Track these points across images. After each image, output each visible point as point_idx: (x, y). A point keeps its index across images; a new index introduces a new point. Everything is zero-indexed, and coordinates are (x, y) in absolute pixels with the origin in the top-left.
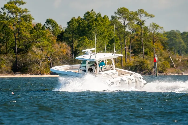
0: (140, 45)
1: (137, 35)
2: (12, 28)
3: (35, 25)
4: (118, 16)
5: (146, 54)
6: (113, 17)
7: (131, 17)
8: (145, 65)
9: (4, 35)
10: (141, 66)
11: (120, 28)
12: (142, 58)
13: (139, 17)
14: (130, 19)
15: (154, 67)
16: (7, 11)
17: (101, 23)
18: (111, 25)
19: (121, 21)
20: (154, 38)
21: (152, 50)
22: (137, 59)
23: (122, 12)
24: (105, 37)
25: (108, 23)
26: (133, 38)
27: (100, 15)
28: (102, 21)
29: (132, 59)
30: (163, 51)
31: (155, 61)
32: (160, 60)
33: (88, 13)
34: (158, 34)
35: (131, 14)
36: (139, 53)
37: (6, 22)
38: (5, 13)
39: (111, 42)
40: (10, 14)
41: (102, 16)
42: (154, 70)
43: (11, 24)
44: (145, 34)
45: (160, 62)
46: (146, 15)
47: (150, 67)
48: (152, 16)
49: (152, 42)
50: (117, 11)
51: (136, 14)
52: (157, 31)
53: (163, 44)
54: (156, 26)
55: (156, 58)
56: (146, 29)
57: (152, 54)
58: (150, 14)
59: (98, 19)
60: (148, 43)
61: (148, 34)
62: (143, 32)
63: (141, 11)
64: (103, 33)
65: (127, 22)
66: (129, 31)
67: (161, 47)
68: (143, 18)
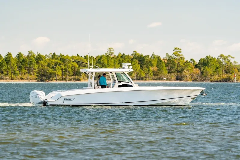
0: (229, 70)
1: (227, 66)
2: (176, 62)
3: (186, 61)
4: (220, 58)
5: (231, 73)
6: (218, 58)
7: (225, 58)
8: (231, 78)
9: (173, 65)
10: (229, 78)
11: (220, 63)
12: (229, 75)
13: (228, 58)
14: (224, 59)
15: (234, 79)
16: (174, 55)
17: (213, 61)
18: (217, 61)
19: (221, 60)
20: (234, 67)
21: (233, 72)
22: (227, 76)
23: (221, 56)
24: (214, 66)
25: (215, 61)
26: (226, 67)
27: (212, 57)
28: (213, 60)
29: (225, 76)
30: (238, 72)
31: (235, 77)
32: (237, 76)
33: (207, 56)
34: (236, 65)
35: (225, 57)
36: (228, 73)
37: (174, 60)
38: (173, 56)
39: (217, 68)
40: (176, 56)
41: (213, 58)
42: (234, 80)
43: (176, 61)
44: (230, 65)
45: (237, 77)
46: (231, 57)
47: (233, 79)
48: (234, 58)
49: (233, 69)
50: (219, 56)
51: (227, 57)
52: (236, 64)
53: (238, 69)
54: (235, 62)
55: (235, 75)
56: (231, 63)
57: (234, 73)
58: (233, 57)
59: (212, 59)
60: (232, 69)
61: (232, 65)
62: (230, 64)
63: (229, 56)
64: (213, 65)
65: (223, 60)
66: (224, 64)
67: (237, 71)
68: (230, 58)
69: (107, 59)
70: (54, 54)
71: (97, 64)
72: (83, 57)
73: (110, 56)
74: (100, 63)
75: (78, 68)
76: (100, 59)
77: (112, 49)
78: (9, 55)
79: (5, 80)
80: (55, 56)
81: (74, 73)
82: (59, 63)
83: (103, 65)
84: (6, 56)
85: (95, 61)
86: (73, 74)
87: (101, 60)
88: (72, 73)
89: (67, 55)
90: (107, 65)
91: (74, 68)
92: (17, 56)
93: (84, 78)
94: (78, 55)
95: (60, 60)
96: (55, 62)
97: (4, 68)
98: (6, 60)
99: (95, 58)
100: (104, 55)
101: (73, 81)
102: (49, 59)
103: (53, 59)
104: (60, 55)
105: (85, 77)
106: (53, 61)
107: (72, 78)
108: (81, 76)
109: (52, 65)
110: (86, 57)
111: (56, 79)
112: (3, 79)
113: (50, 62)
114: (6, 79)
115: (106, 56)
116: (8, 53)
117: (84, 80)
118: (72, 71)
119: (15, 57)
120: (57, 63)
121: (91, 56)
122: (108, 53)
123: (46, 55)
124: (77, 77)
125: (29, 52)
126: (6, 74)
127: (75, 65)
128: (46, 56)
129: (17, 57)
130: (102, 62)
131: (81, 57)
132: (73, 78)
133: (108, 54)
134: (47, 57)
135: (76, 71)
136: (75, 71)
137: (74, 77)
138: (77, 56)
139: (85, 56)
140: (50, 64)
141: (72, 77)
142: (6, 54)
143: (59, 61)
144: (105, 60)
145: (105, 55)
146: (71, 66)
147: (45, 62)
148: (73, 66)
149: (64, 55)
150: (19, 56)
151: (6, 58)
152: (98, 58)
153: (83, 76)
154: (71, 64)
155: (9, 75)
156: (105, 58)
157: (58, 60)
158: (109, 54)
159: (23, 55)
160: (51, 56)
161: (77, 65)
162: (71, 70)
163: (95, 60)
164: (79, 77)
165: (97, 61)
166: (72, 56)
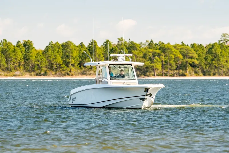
69: (221, 48)
70: (152, 41)
71: (208, 55)
72: (189, 45)
73: (225, 44)
74: (211, 53)
75: (182, 60)
76: (211, 48)
77: (227, 36)
78: (93, 43)
79: (88, 76)
80: (152, 44)
81: (178, 66)
82: (158, 53)
83: (216, 56)
84: (90, 44)
85: (205, 51)
86: (177, 68)
87: (213, 50)
88: (175, 67)
89: (169, 43)
90: (220, 56)
91: (178, 60)
92: (104, 44)
93: (190, 73)
94: (183, 42)
95: (159, 49)
96: (153, 52)
97: (87, 59)
98: (89, 50)
99: (205, 47)
100: (216, 43)
101: (176, 77)
102: (145, 49)
103: (149, 48)
104: (159, 43)
105: (191, 71)
106: (151, 50)
107: (174, 73)
108: (186, 70)
109: (149, 55)
110: (193, 46)
111: (154, 74)
112: (85, 74)
113: (146, 52)
114: (90, 74)
115: (220, 45)
116: (92, 41)
117: (191, 75)
118: (175, 63)
119: (102, 46)
120: (155, 53)
121: (199, 45)
122: (221, 40)
123: (141, 43)
124: (181, 71)
125: (119, 39)
126: (89, 68)
127: (178, 56)
128: (141, 45)
129: (104, 46)
130: (215, 52)
131: (187, 45)
132: (176, 73)
133: (221, 42)
134: (143, 46)
135: (180, 63)
136: (178, 64)
137: (177, 71)
138: (181, 44)
139: (192, 44)
140: (147, 55)
141: (175, 71)
142: (90, 42)
143: (158, 51)
144: (218, 49)
145: (218, 42)
146: (173, 57)
147: (140, 53)
148: (176, 58)
149: (164, 44)
150: (106, 45)
151: (90, 47)
152: (209, 47)
153: (189, 70)
154: (174, 55)
155: (93, 69)
156: (218, 47)
157: (157, 49)
158: (223, 41)
159: (112, 44)
160: (147, 44)
161: (181, 57)
162: (173, 62)
163: (205, 49)
164: (184, 72)
165: (208, 50)
166: (175, 44)
